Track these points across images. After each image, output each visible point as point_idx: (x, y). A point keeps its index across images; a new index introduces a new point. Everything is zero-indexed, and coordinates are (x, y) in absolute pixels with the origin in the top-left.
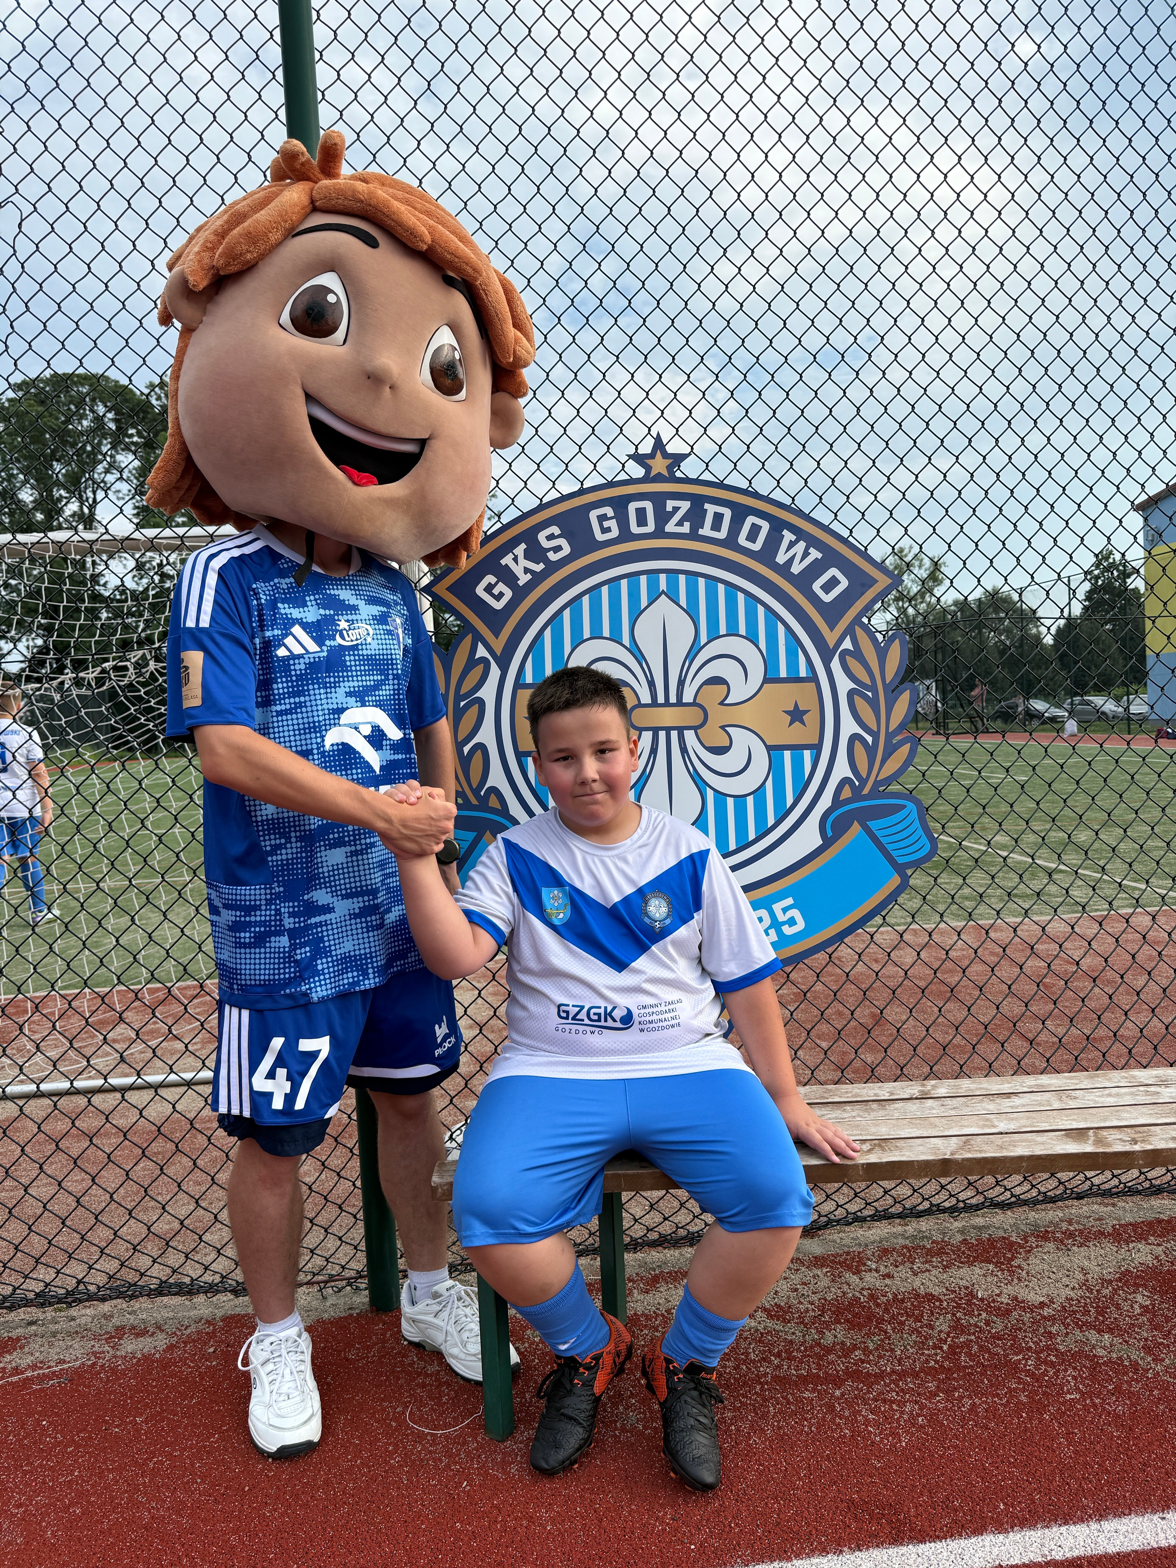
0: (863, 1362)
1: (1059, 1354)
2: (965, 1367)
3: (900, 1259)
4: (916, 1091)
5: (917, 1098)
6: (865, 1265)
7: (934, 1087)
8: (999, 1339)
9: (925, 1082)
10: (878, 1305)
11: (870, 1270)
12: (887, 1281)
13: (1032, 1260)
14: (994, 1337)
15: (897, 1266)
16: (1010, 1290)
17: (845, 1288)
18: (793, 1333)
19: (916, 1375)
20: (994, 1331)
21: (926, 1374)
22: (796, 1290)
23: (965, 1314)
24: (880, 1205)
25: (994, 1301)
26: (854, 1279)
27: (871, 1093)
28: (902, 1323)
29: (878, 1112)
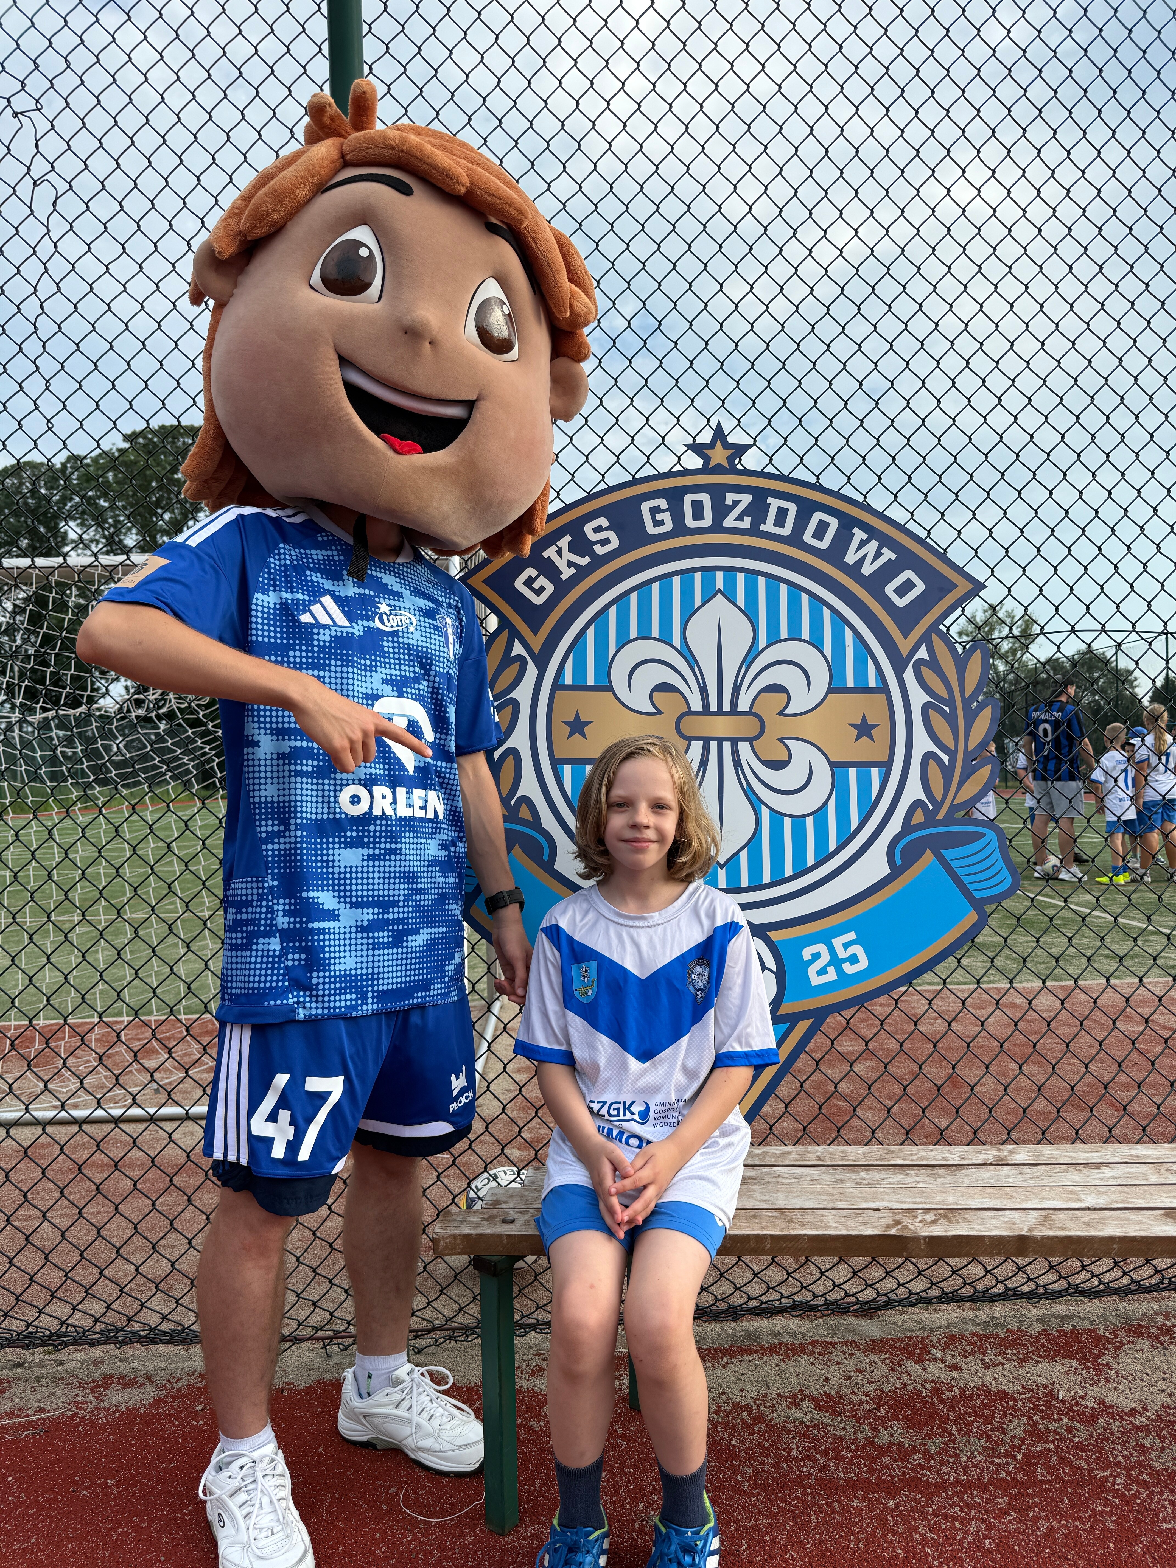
0: (922, 1467)
1: (1154, 1473)
2: (1042, 1482)
3: (969, 1348)
4: (990, 1157)
5: (991, 1165)
6: (929, 1353)
7: (1012, 1152)
8: (1082, 1450)
9: (1002, 1147)
10: (942, 1401)
11: (935, 1360)
12: (954, 1374)
13: (1122, 1358)
14: (1076, 1448)
15: (966, 1357)
16: (1095, 1392)
17: (905, 1378)
18: (844, 1429)
19: (983, 1488)
20: (1076, 1440)
21: (996, 1487)
22: (850, 1378)
23: (1043, 1418)
24: (947, 1287)
25: (1077, 1404)
26: (916, 1369)
27: (940, 1156)
28: (970, 1424)
29: (945, 1178)
